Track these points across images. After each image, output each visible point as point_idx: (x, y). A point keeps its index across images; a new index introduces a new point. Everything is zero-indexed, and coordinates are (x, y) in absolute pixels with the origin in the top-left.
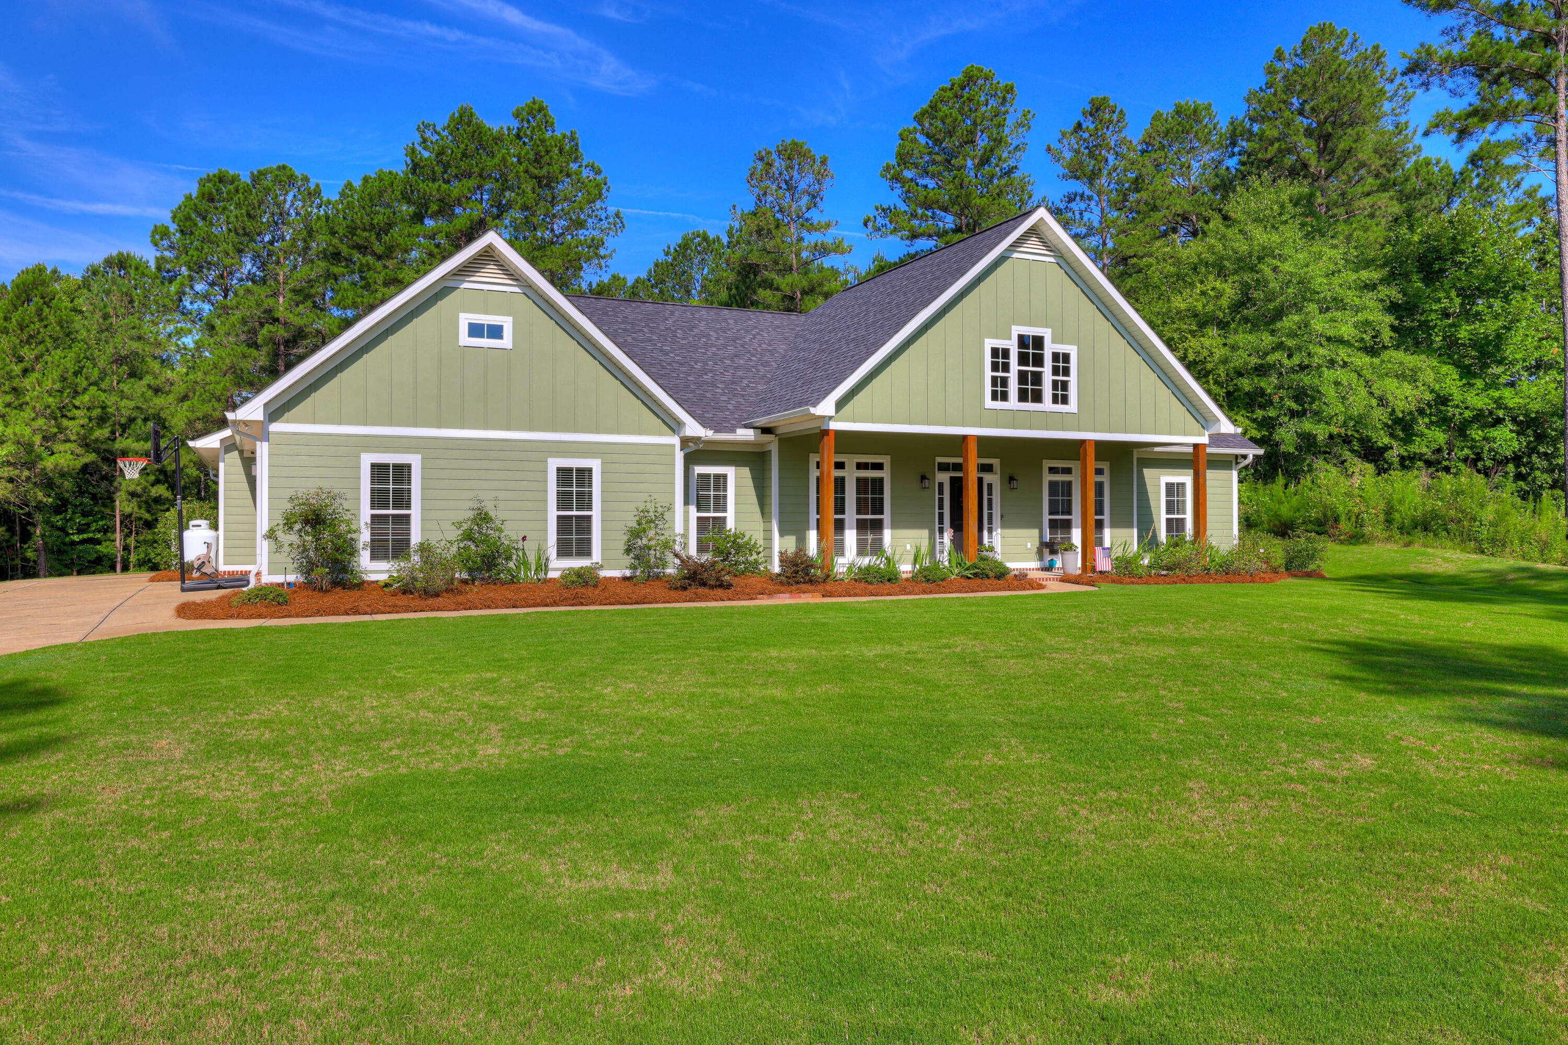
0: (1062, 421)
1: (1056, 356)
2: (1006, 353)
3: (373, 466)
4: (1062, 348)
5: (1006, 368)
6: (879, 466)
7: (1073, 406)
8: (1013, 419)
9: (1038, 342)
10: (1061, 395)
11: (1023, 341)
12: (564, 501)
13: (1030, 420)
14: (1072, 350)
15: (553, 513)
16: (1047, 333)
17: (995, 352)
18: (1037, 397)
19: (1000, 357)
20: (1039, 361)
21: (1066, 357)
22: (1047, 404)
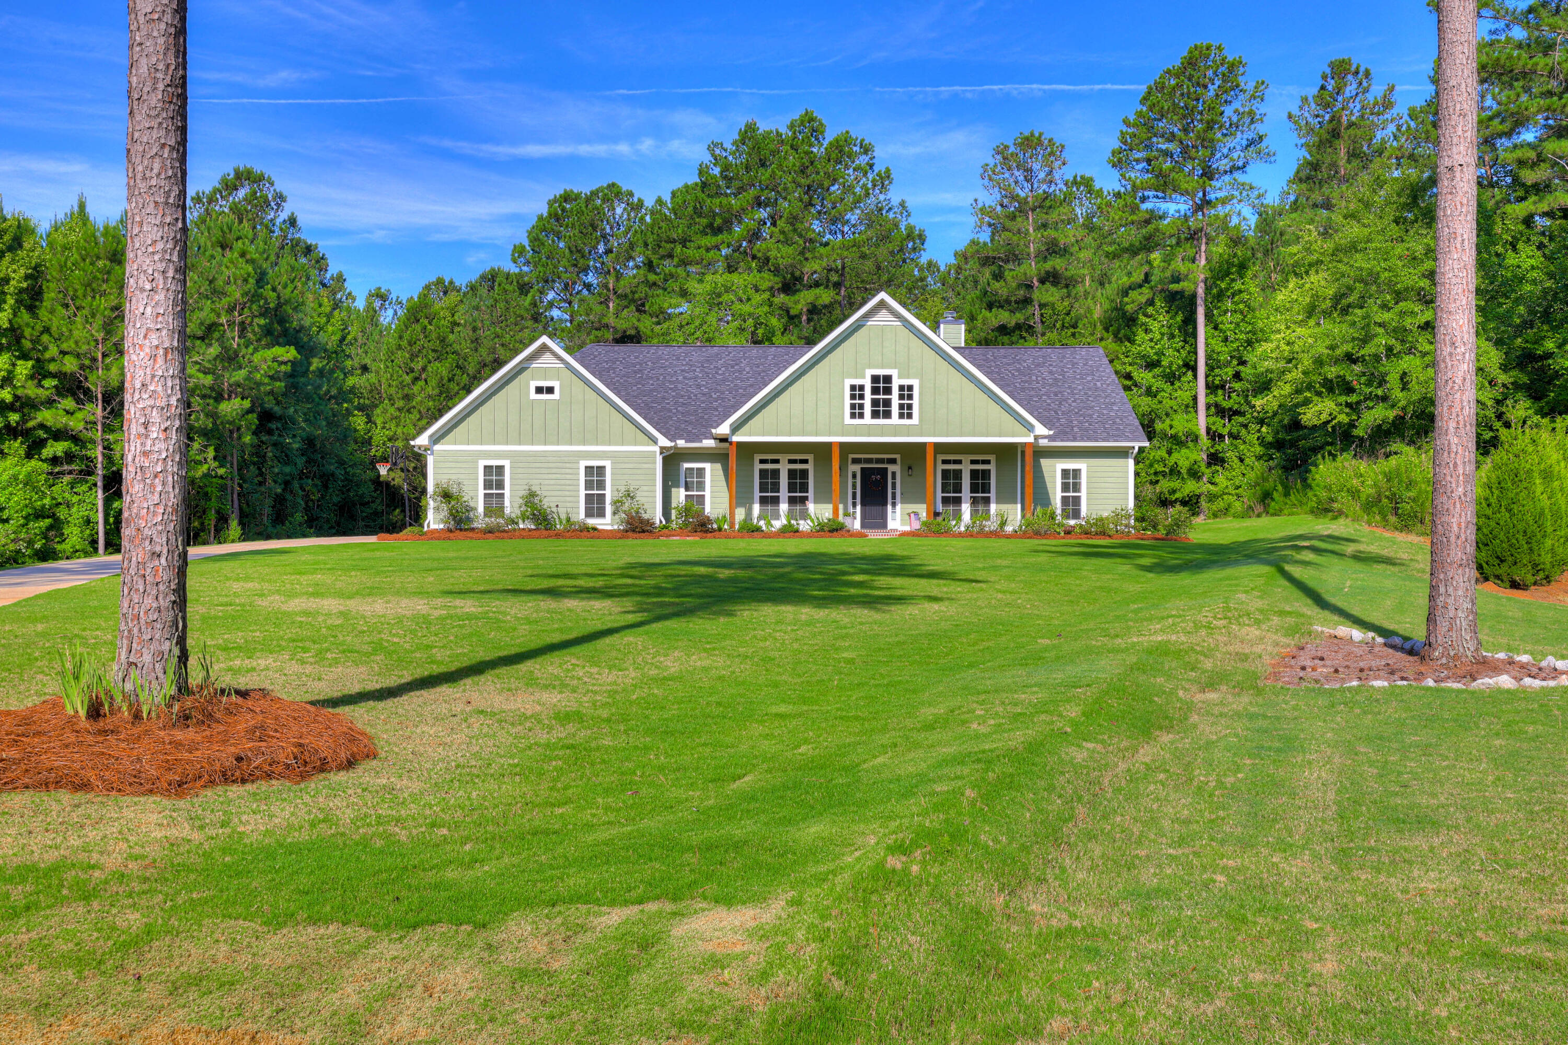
0: (908, 430)
1: (901, 388)
2: (862, 388)
3: (485, 467)
4: (906, 382)
5: (862, 397)
6: (806, 461)
7: (915, 420)
8: (869, 430)
9: (888, 379)
10: (906, 412)
11: (875, 379)
12: (589, 485)
13: (882, 431)
14: (915, 383)
15: (583, 492)
16: (894, 373)
17: (853, 388)
18: (887, 415)
19: (857, 392)
20: (888, 391)
21: (910, 388)
22: (895, 419)
